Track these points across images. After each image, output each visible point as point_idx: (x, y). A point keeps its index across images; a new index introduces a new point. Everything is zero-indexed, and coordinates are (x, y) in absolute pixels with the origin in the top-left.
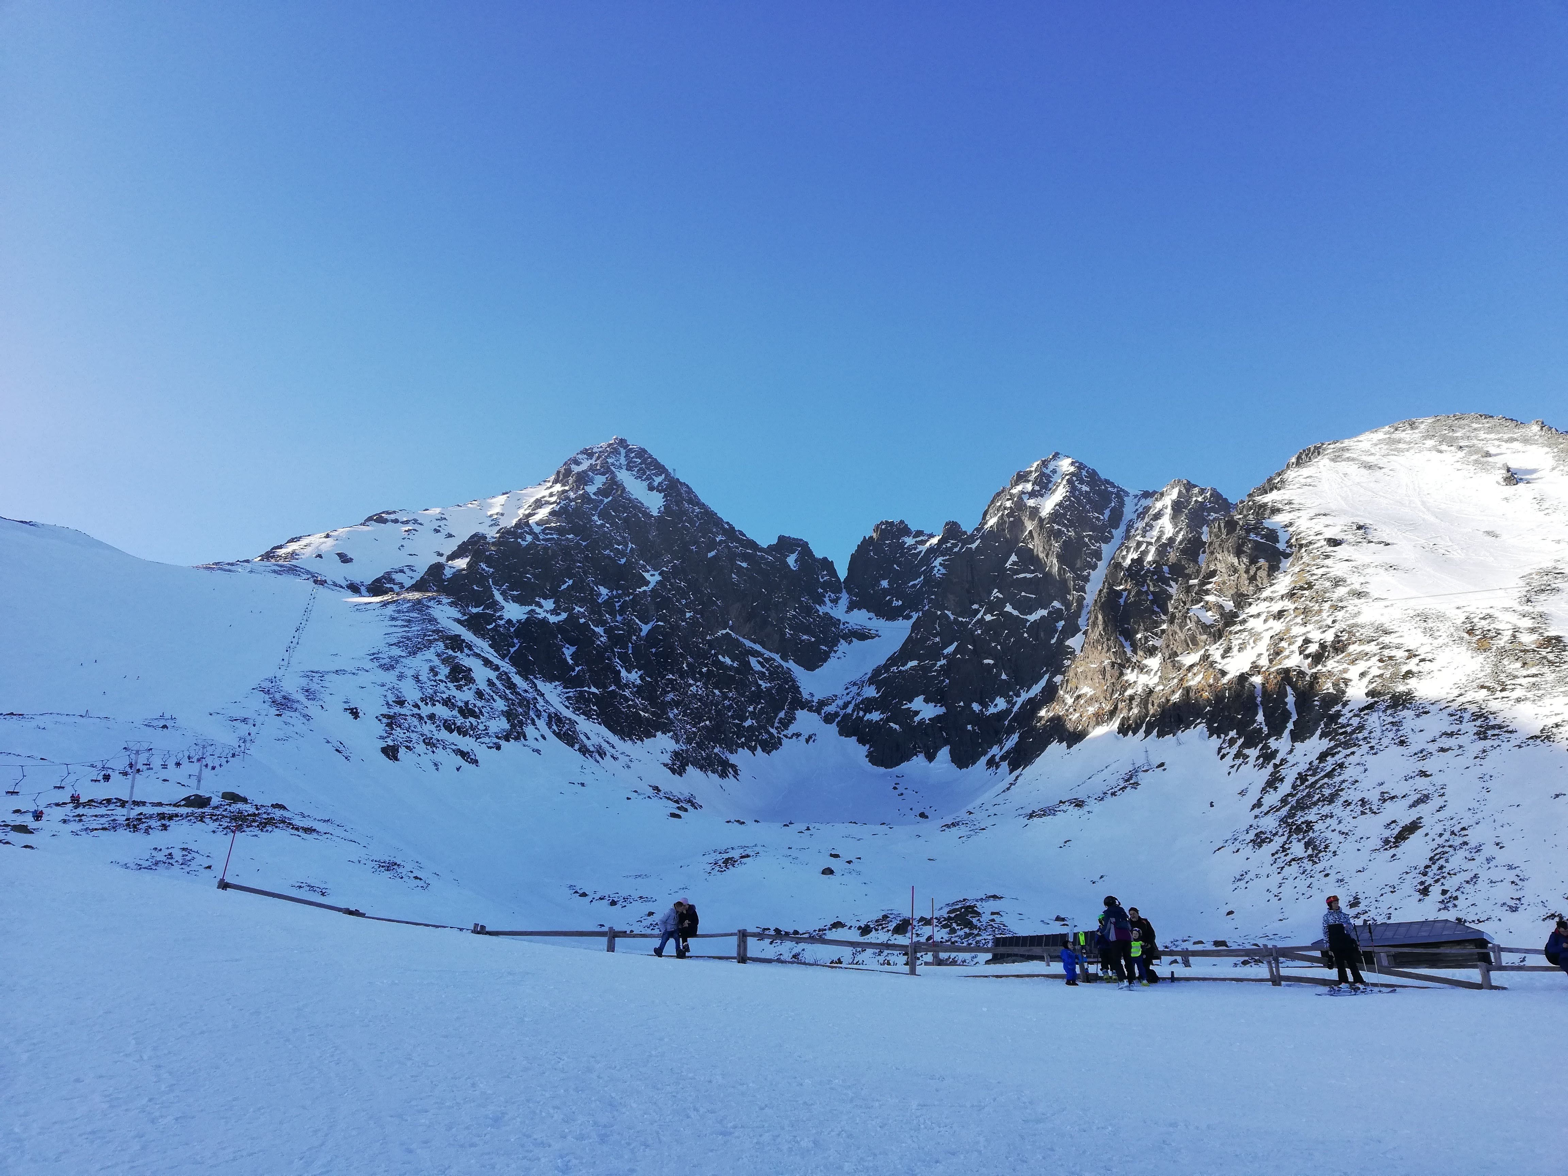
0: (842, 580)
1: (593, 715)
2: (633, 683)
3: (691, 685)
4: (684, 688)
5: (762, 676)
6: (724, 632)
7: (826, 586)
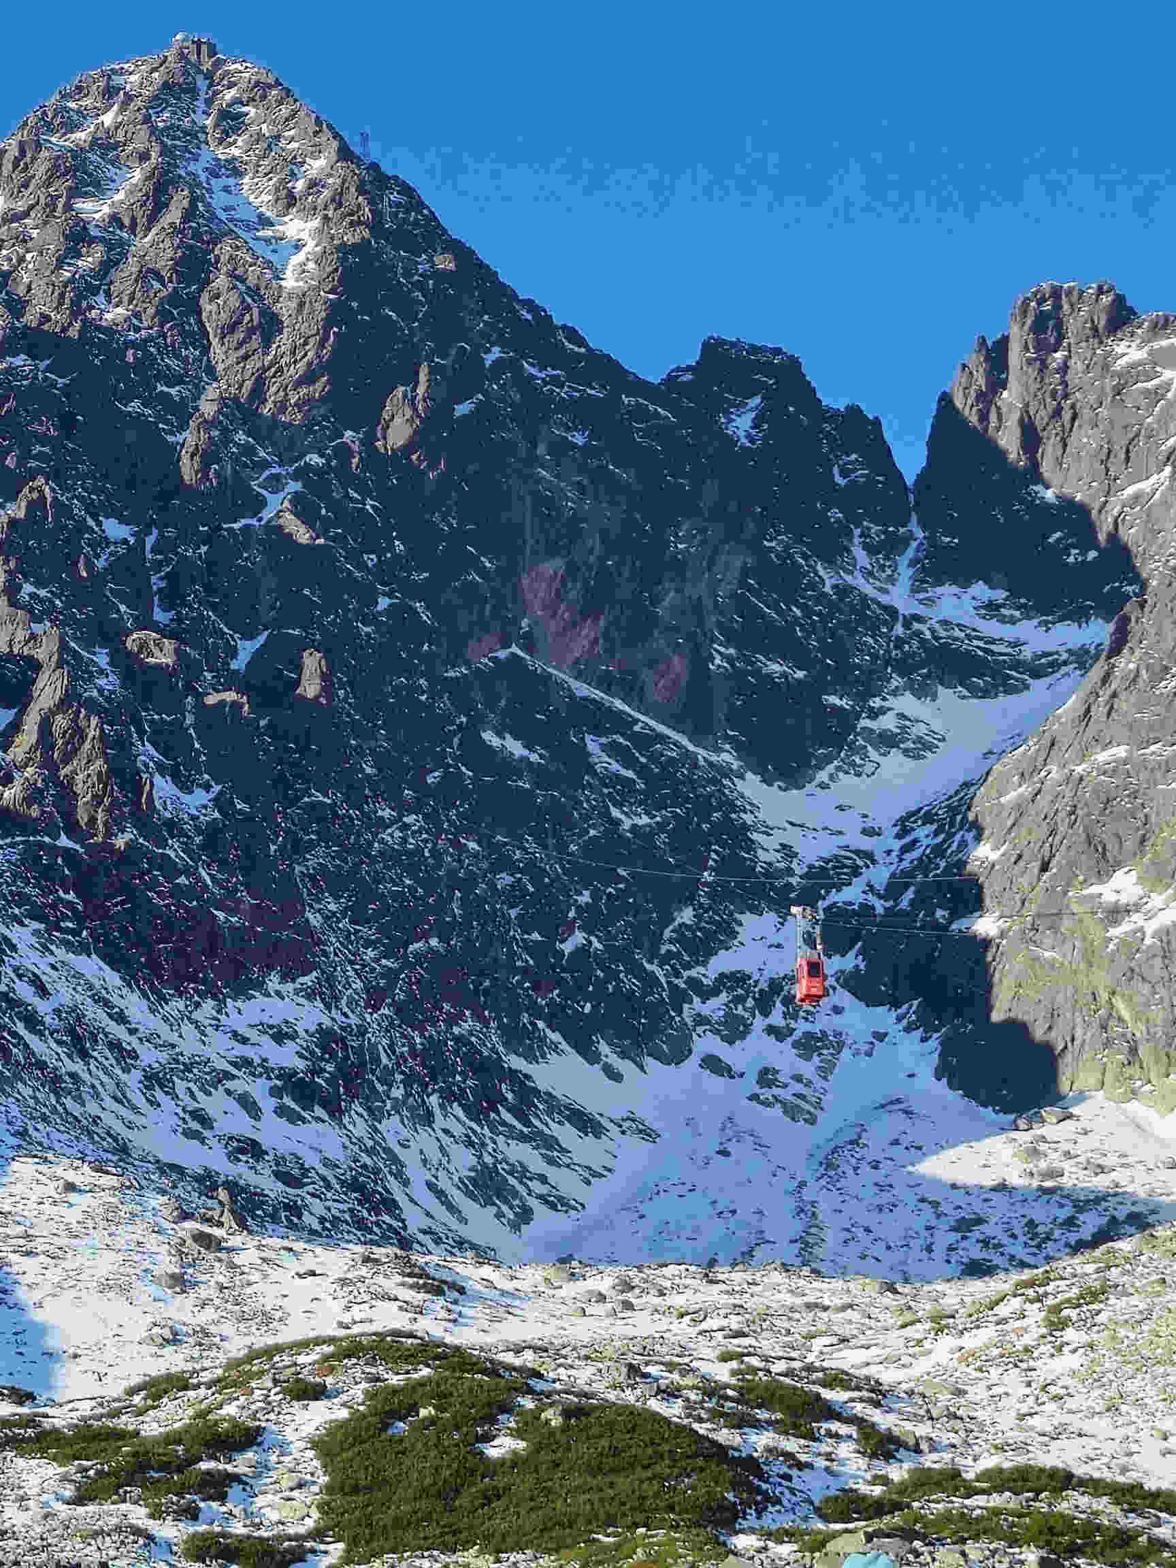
0: (910, 480)
1: (65, 917)
2: (194, 818)
3: (383, 824)
4: (359, 835)
5: (623, 792)
6: (502, 654)
7: (853, 499)
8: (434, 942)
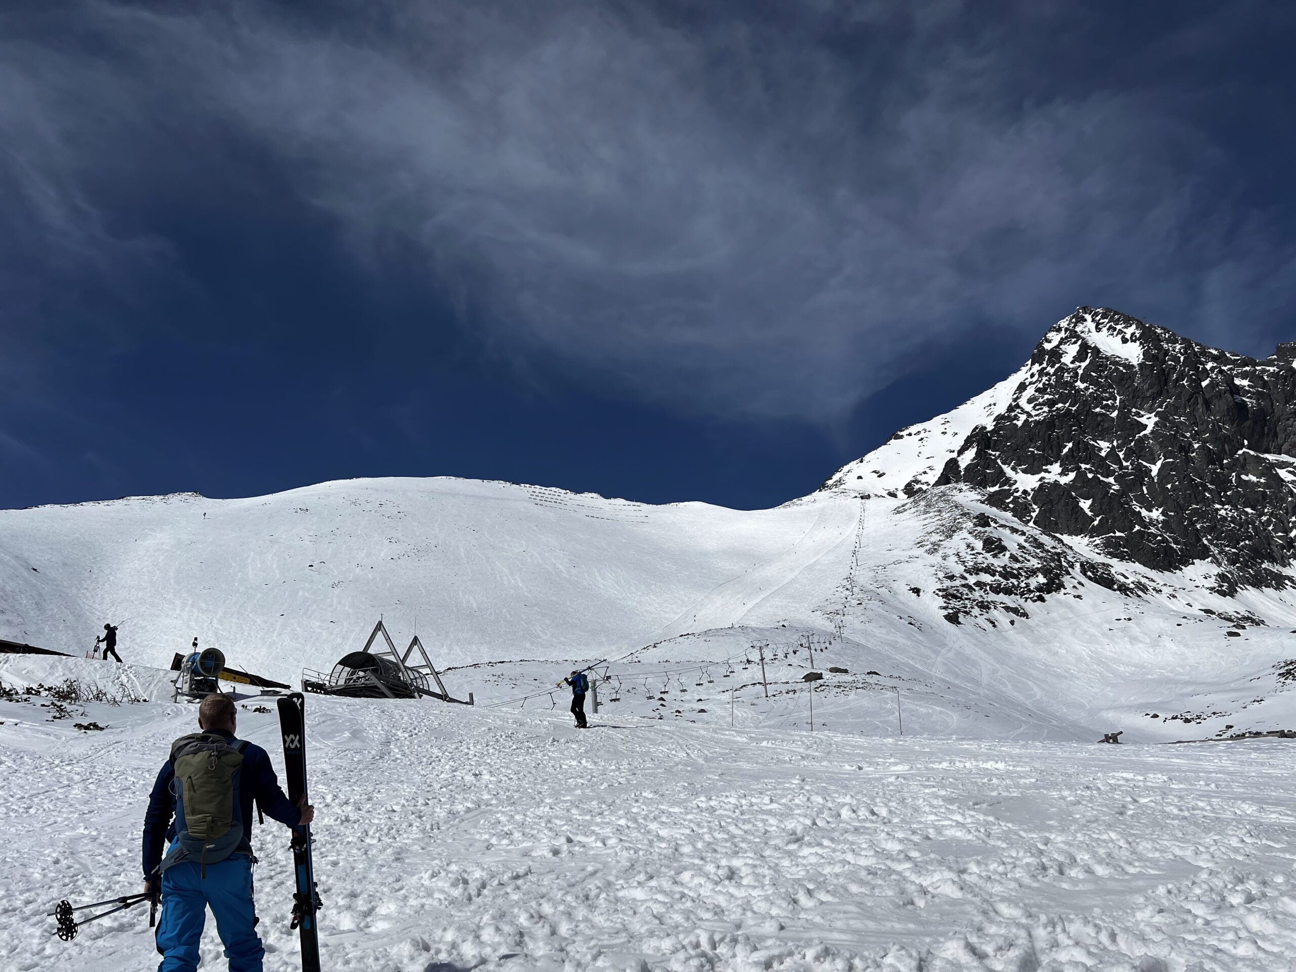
1: (1125, 556)
2: (1157, 520)
3: (1218, 510)
4: (1212, 514)
6: (1241, 452)
8: (1247, 542)
